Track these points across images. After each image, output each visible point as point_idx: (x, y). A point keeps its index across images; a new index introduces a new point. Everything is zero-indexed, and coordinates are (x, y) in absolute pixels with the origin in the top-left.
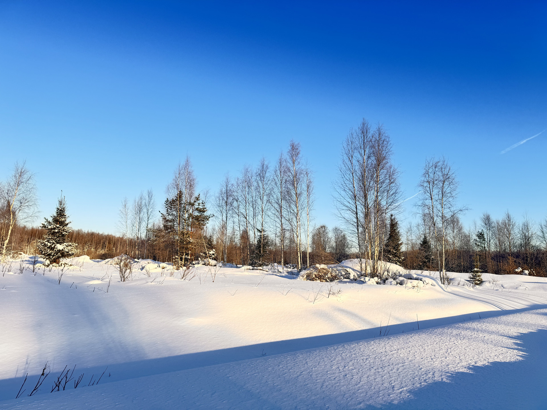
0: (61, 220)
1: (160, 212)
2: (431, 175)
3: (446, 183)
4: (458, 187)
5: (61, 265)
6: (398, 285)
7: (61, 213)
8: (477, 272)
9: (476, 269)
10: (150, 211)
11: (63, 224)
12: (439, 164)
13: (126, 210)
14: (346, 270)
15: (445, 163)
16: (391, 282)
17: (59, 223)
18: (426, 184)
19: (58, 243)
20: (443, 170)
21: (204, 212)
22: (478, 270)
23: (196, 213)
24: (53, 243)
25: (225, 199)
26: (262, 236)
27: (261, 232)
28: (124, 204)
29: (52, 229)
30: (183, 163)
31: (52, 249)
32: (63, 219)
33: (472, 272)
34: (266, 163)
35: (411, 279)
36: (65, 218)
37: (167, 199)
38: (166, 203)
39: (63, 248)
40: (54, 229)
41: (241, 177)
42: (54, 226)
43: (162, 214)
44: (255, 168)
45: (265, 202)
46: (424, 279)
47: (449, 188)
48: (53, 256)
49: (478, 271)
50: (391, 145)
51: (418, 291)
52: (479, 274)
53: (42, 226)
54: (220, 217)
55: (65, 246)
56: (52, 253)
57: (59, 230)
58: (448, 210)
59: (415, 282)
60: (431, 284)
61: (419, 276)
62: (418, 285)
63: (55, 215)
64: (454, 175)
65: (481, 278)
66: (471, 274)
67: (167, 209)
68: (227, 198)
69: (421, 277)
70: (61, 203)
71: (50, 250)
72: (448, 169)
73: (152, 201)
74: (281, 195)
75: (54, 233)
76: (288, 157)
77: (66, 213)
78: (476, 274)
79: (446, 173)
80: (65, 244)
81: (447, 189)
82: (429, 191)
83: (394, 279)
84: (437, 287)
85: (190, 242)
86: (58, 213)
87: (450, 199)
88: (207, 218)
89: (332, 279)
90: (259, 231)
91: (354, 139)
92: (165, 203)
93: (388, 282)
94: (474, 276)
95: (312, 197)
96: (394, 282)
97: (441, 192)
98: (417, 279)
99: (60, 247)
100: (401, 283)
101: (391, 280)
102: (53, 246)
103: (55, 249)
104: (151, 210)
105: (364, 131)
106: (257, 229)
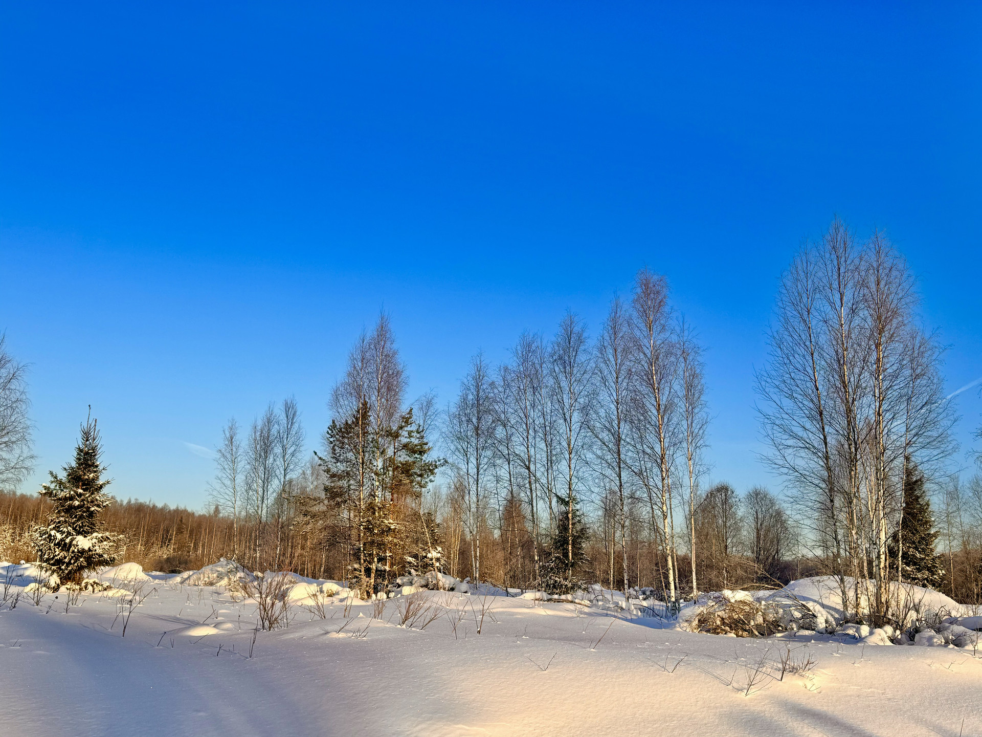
0: (86, 477)
1: (316, 453)
5: (86, 588)
6: (951, 646)
7: (87, 459)
10: (289, 451)
11: (91, 486)
13: (234, 449)
14: (804, 606)
16: (930, 639)
17: (83, 485)
19: (79, 533)
21: (421, 453)
23: (403, 457)
24: (69, 534)
25: (474, 420)
26: (570, 515)
27: (567, 504)
28: (228, 435)
29: (66, 499)
30: (371, 332)
31: (65, 547)
32: (92, 476)
34: (577, 329)
36: (95, 472)
37: (333, 422)
38: (330, 432)
39: (91, 545)
40: (71, 498)
41: (513, 363)
42: (72, 493)
43: (320, 458)
44: (549, 342)
45: (576, 426)
48: (69, 564)
53: (44, 491)
54: (463, 466)
55: (94, 540)
56: (65, 558)
57: (83, 500)
63: (74, 464)
67: (334, 447)
68: (479, 419)
70: (87, 436)
71: (62, 550)
73: (296, 426)
74: (618, 409)
75: (71, 507)
76: (635, 314)
77: (101, 461)
80: (95, 534)
83: (938, 631)
85: (390, 529)
86: (79, 459)
88: (430, 469)
89: (768, 630)
90: (562, 500)
92: (328, 433)
93: (921, 638)
95: (700, 415)
96: (939, 639)
99: (83, 542)
100: (959, 643)
101: (930, 634)
102: (68, 541)
103: (72, 548)
104: (293, 449)
106: (557, 496)
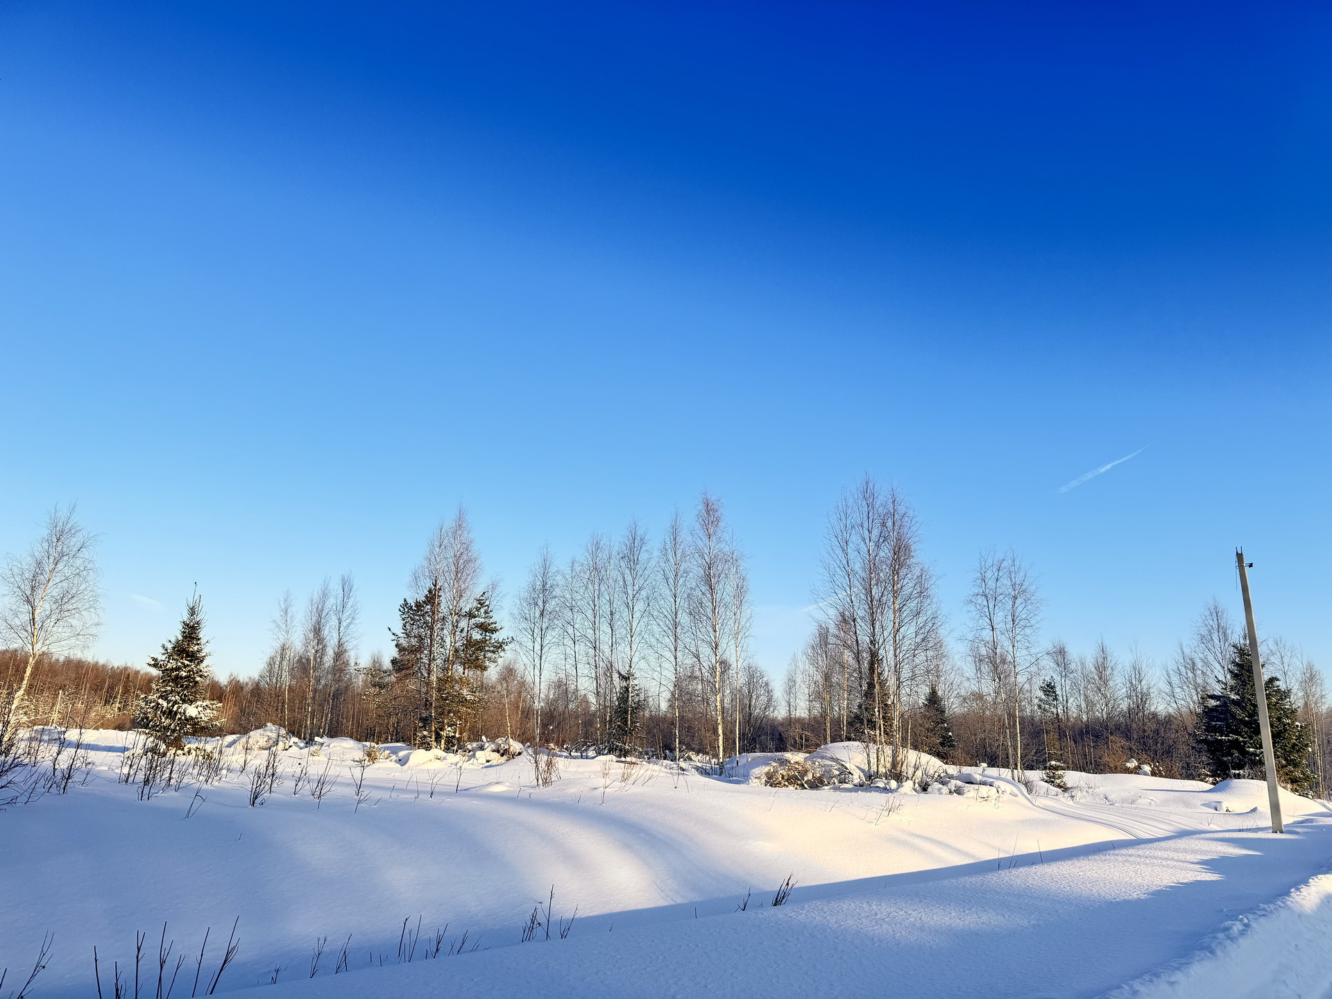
0: (191, 649)
1: (390, 629)
2: (991, 584)
3: (1018, 601)
4: (1040, 608)
5: (189, 752)
6: (955, 794)
7: (191, 632)
8: (1057, 768)
9: (1053, 763)
10: (344, 624)
11: (195, 657)
12: (1005, 564)
13: (289, 620)
14: (843, 765)
15: (1017, 563)
16: (940, 789)
17: (187, 657)
18: (981, 600)
19: (184, 701)
20: (1013, 575)
21: (494, 631)
22: (1058, 763)
23: (477, 635)
24: (176, 702)
25: (541, 604)
26: (630, 689)
27: (627, 679)
28: (283, 606)
29: (172, 670)
30: (449, 523)
31: (170, 714)
32: (196, 648)
33: (1045, 768)
34: (640, 532)
35: (972, 783)
36: (198, 644)
37: (405, 600)
38: (402, 609)
39: (197, 713)
40: (178, 669)
41: (583, 557)
42: (179, 664)
43: (394, 634)
44: (616, 541)
45: (637, 615)
46: (997, 783)
47: (1025, 611)
48: (174, 731)
49: (1059, 767)
50: (918, 525)
51: (996, 807)
52: (1060, 772)
53: (153, 663)
54: (530, 645)
55: (200, 709)
56: (171, 725)
57: (189, 671)
58: (1025, 652)
59: (984, 790)
60: (1009, 791)
61: (986, 779)
62: (990, 793)
63: (180, 638)
64: (1033, 588)
65: (1064, 780)
66: (1044, 772)
67: (406, 623)
68: (544, 602)
69: (991, 780)
70: (192, 612)
71: (167, 717)
72: (1022, 574)
73: (352, 600)
74: (675, 602)
75: (177, 677)
76: (697, 526)
77: (203, 634)
78: (1054, 773)
79: (1019, 582)
80: (199, 703)
81: (1021, 612)
82: (988, 614)
83: (943, 783)
84: (1021, 799)
85: (466, 700)
86: (184, 632)
87: (1028, 631)
88: (500, 646)
89: (816, 784)
90: (623, 677)
91: (850, 509)
92: (400, 610)
93: (933, 789)
94: (1050, 777)
95: (747, 611)
96: (945, 789)
97: (1010, 618)
98: (984, 783)
99: (192, 711)
100: (959, 791)
101: (937, 785)
102: (175, 709)
103: (179, 716)
104: (348, 621)
105: (868, 495)
106: (620, 674)
